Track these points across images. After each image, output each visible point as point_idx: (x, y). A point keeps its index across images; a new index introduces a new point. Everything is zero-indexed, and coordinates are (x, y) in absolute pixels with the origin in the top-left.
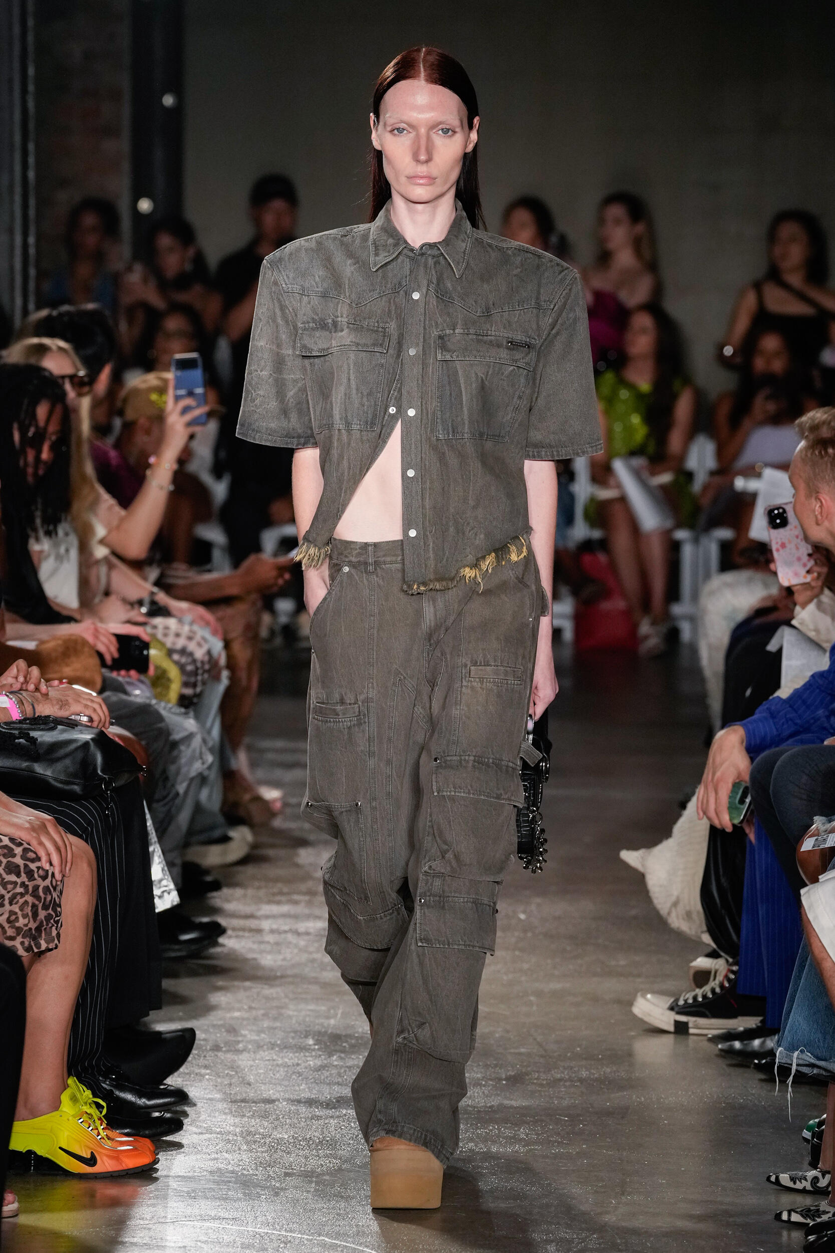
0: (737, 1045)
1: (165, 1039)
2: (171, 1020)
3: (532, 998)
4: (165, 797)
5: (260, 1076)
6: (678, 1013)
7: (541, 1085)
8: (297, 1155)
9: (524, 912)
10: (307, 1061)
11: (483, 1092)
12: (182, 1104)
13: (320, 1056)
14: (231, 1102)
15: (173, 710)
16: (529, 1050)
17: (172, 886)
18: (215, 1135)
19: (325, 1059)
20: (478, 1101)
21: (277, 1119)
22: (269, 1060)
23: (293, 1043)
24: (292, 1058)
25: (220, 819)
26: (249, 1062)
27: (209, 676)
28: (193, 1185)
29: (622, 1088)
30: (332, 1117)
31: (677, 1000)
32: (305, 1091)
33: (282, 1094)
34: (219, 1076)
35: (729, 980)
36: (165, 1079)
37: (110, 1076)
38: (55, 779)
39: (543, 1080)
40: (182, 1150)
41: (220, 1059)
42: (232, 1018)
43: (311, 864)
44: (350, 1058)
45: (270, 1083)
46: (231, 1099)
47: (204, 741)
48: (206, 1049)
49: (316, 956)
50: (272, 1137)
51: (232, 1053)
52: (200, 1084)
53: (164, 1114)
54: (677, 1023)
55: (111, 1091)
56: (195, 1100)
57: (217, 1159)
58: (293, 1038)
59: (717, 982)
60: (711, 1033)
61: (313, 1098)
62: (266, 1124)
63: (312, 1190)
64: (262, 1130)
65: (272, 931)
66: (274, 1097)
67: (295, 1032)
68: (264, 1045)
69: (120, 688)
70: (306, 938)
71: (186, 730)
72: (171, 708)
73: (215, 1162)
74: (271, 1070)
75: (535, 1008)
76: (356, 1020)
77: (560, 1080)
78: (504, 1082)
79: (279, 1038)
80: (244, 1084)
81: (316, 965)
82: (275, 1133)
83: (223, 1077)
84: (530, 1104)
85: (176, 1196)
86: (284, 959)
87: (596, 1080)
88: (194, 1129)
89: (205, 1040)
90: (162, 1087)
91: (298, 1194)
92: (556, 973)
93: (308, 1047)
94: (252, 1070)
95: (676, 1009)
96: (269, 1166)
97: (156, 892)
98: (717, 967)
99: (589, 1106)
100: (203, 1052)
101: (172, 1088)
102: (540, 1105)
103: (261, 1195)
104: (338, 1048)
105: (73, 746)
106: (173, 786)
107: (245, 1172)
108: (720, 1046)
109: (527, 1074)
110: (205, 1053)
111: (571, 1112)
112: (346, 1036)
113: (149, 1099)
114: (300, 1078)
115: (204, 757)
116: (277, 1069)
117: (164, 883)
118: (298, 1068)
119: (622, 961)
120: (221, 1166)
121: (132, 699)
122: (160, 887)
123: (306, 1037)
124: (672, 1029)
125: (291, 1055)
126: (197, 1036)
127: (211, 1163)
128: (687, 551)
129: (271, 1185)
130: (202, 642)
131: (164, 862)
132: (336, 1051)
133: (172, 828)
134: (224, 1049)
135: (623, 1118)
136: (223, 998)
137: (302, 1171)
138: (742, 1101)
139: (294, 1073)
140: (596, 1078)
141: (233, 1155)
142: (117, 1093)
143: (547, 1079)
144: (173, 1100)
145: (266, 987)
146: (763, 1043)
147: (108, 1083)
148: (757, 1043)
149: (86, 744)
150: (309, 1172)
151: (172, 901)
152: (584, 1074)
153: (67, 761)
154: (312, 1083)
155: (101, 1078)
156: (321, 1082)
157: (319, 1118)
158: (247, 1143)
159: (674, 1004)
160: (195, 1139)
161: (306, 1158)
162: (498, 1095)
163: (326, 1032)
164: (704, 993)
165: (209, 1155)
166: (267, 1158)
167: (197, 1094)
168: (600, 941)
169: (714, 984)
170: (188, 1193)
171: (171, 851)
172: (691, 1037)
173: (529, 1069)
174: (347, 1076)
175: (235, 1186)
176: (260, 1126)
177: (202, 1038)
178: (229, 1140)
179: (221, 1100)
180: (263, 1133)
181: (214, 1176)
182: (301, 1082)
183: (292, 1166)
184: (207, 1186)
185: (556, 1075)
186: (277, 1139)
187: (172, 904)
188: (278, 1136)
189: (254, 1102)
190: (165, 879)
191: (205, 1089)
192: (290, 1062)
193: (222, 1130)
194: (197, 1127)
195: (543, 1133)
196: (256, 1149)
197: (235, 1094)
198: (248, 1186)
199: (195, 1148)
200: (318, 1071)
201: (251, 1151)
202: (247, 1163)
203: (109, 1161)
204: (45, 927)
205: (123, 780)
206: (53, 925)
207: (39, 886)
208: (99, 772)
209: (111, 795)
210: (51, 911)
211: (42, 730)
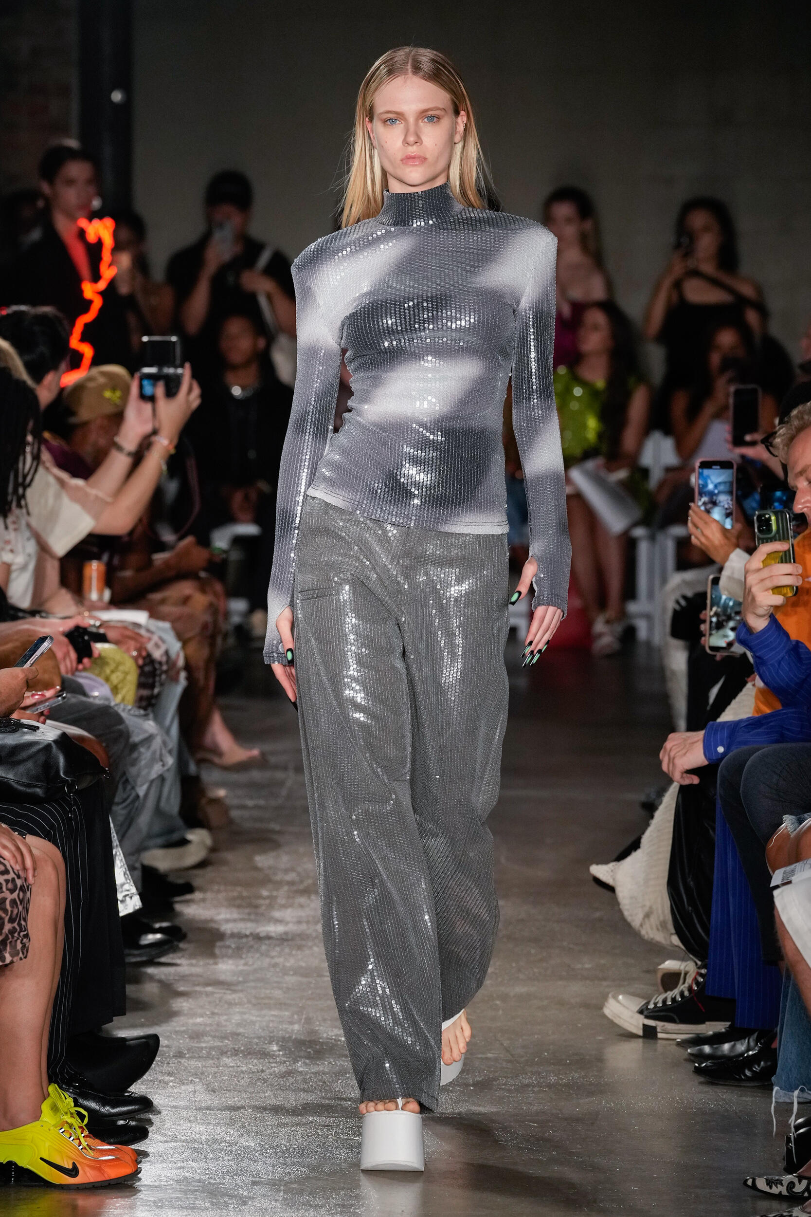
0: (707, 1049)
1: (129, 1046)
2: (134, 1026)
3: (498, 1002)
4: (124, 801)
5: (224, 1083)
6: (647, 1017)
7: (509, 1091)
8: (265, 1163)
10: (272, 1067)
11: (451, 1098)
12: (146, 1112)
13: (285, 1062)
14: (195, 1109)
15: (132, 712)
16: (496, 1055)
17: (134, 890)
18: (180, 1144)
19: (290, 1065)
20: (446, 1108)
21: (243, 1127)
22: (234, 1066)
23: (257, 1049)
24: (257, 1065)
25: (180, 822)
26: (213, 1069)
27: (167, 677)
28: (159, 1195)
29: (591, 1094)
30: (298, 1124)
31: (648, 1003)
32: (269, 1098)
33: (247, 1101)
34: (183, 1084)
35: (698, 983)
36: (129, 1087)
37: (74, 1084)
38: (17, 782)
39: (511, 1086)
40: (148, 1159)
41: (184, 1066)
42: (195, 1024)
43: (270, 868)
44: (316, 1064)
45: (235, 1090)
46: (196, 1107)
47: (164, 743)
48: (169, 1056)
49: (277, 960)
50: (238, 1145)
51: (195, 1060)
52: (164, 1092)
53: (129, 1122)
54: (645, 1027)
56: (160, 1108)
57: (183, 1168)
58: (257, 1044)
59: (686, 985)
60: (679, 1038)
61: (278, 1105)
62: (232, 1132)
63: (281, 1199)
64: (228, 1138)
65: (233, 935)
66: (239, 1104)
67: (259, 1038)
68: (228, 1051)
69: (80, 690)
70: (267, 942)
71: (145, 731)
72: (130, 710)
73: (181, 1170)
74: (235, 1076)
75: (501, 1012)
76: (320, 1025)
77: (528, 1086)
78: (472, 1088)
79: (242, 1044)
80: (209, 1091)
81: (278, 970)
82: (242, 1141)
83: (188, 1085)
84: (498, 1110)
85: (142, 1206)
86: (246, 965)
87: (566, 1085)
88: (159, 1138)
89: (167, 1046)
90: (126, 1094)
91: (265, 1202)
92: (521, 976)
93: (272, 1053)
94: (216, 1077)
95: (645, 1013)
96: (236, 1174)
97: (120, 896)
98: (687, 969)
99: (558, 1112)
100: (166, 1058)
101: (136, 1095)
102: (509, 1111)
103: (229, 1204)
104: (302, 1054)
105: (34, 749)
106: (133, 788)
107: (212, 1181)
108: (689, 1051)
109: (494, 1079)
110: (168, 1059)
111: (540, 1118)
112: (310, 1041)
113: (113, 1107)
114: (265, 1085)
115: (164, 759)
116: (242, 1075)
117: (126, 887)
118: (263, 1075)
119: (587, 964)
120: (188, 1175)
121: (91, 700)
122: (122, 892)
123: (270, 1043)
124: (641, 1033)
125: (256, 1061)
126: (161, 1042)
127: (178, 1172)
128: (643, 549)
129: (238, 1194)
130: (160, 643)
131: (126, 866)
132: (301, 1057)
133: (131, 831)
134: (187, 1056)
135: (592, 1124)
136: (184, 1004)
137: (270, 1179)
138: (713, 1106)
139: (259, 1079)
140: (565, 1083)
141: (199, 1164)
143: (515, 1085)
144: (137, 1107)
145: (229, 992)
146: (733, 1047)
147: (71, 1091)
148: (726, 1047)
149: (48, 747)
150: (277, 1180)
151: (135, 905)
152: (553, 1079)
153: (30, 764)
154: (277, 1089)
156: (287, 1089)
157: (286, 1125)
158: (213, 1151)
159: (645, 1006)
160: (161, 1147)
161: (274, 1166)
162: (466, 1101)
163: (290, 1037)
164: (673, 996)
165: (175, 1164)
166: (234, 1167)
167: (161, 1102)
168: (565, 944)
169: (683, 987)
170: (155, 1202)
171: (132, 854)
172: (660, 1042)
173: (497, 1074)
174: (313, 1082)
175: (202, 1195)
176: (226, 1133)
177: (164, 1045)
178: (195, 1149)
179: (186, 1108)
180: (230, 1140)
181: (180, 1185)
182: (266, 1089)
183: (259, 1174)
184: (173, 1195)
185: (524, 1080)
186: (244, 1147)
187: (134, 908)
188: (244, 1144)
189: (218, 1110)
190: (127, 883)
191: (169, 1096)
192: (254, 1069)
193: (188, 1138)
194: (162, 1135)
195: (512, 1140)
196: (222, 1158)
197: (200, 1101)
198: (216, 1195)
199: (161, 1156)
200: (282, 1078)
201: (217, 1159)
202: (214, 1172)
203: (91, 1172)
204: (11, 940)
205: (86, 783)
206: (18, 939)
207: (6, 899)
208: (62, 774)
209: (74, 798)
210: (15, 925)
211: (4, 732)
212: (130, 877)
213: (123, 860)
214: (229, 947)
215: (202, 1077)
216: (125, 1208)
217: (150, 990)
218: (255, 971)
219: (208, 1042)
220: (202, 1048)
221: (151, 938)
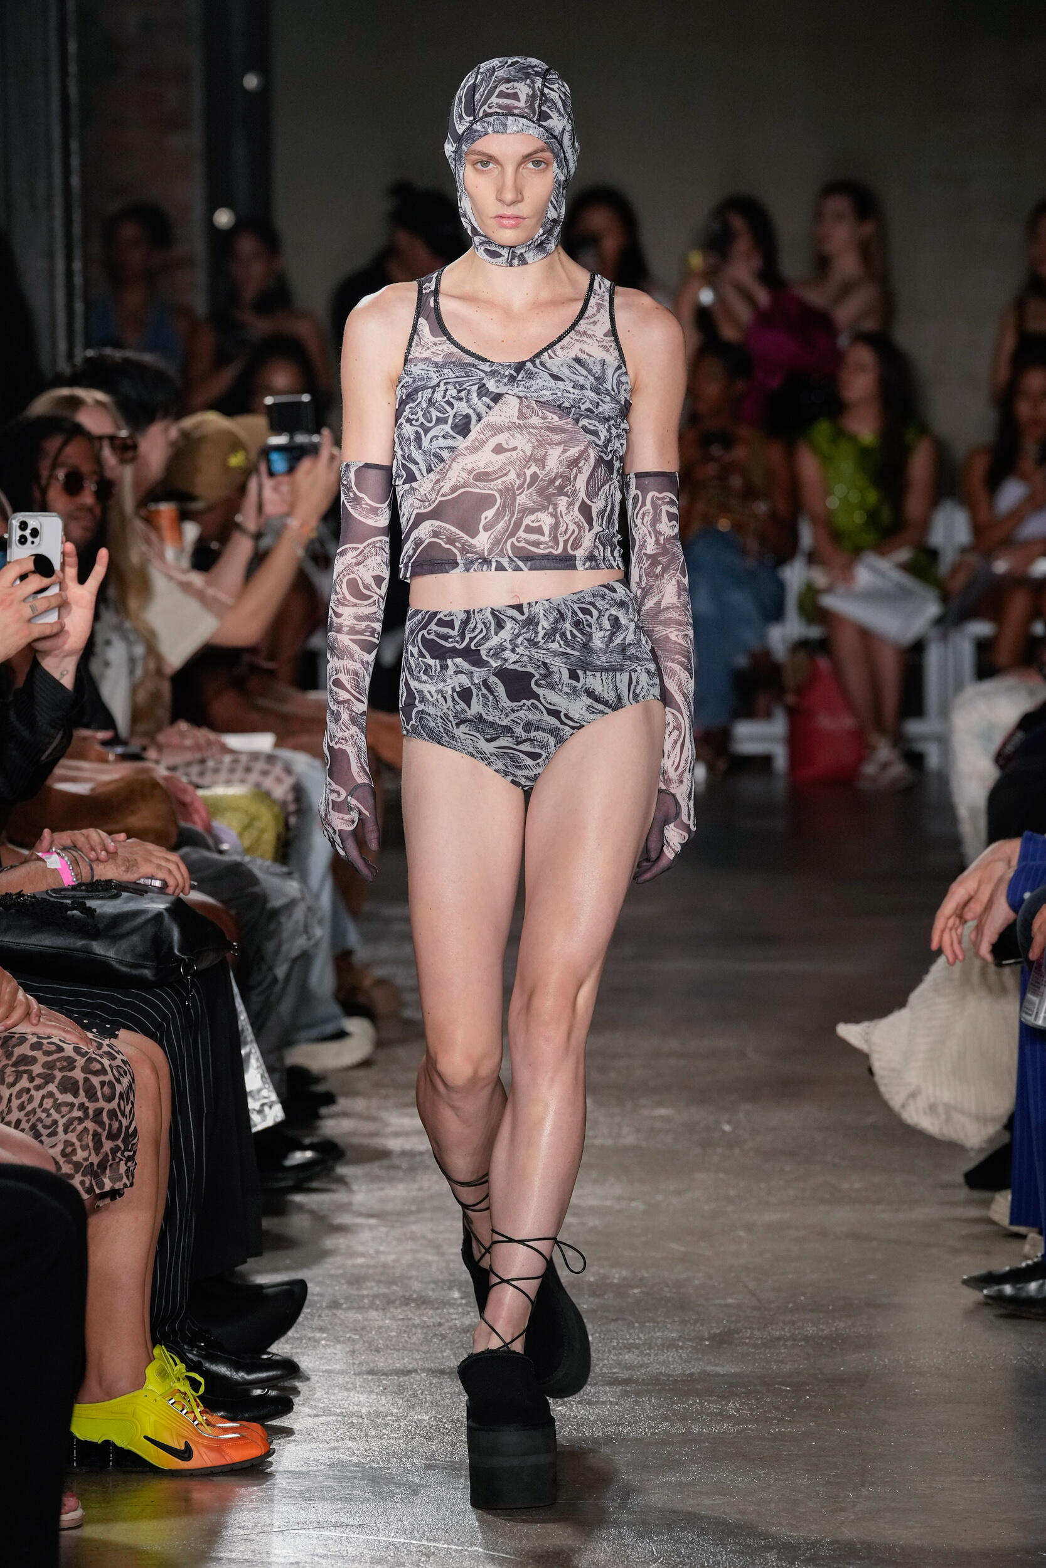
0: (1008, 1289)
1: (267, 1296)
2: (276, 1270)
4: (260, 983)
5: (391, 1341)
7: (755, 1346)
8: (441, 1442)
9: (729, 1122)
10: (452, 1319)
11: (680, 1356)
12: (291, 1379)
13: (468, 1313)
14: (355, 1374)
16: (738, 1301)
17: (274, 1097)
18: (334, 1418)
20: (674, 1368)
21: (415, 1395)
22: (403, 1319)
23: (434, 1297)
24: (432, 1317)
26: (377, 1322)
28: (308, 1483)
29: (859, 1348)
32: (449, 1358)
33: (420, 1363)
34: (339, 1342)
36: (269, 1346)
37: (198, 1344)
38: (120, 962)
39: (758, 1339)
40: (293, 1438)
41: (340, 1318)
42: (354, 1266)
45: (404, 1348)
46: (354, 1370)
47: (311, 910)
48: (321, 1307)
50: (408, 1419)
51: (354, 1311)
52: (314, 1352)
53: (268, 1391)
55: (199, 1361)
56: (309, 1373)
57: (337, 1449)
58: (433, 1290)
62: (400, 1402)
63: (461, 1486)
64: (395, 1411)
65: (404, 1153)
66: (410, 1367)
67: (436, 1282)
68: (396, 1300)
69: (203, 842)
71: (287, 895)
73: (336, 1451)
74: (405, 1332)
75: (745, 1246)
77: (779, 1339)
78: (707, 1343)
79: (414, 1291)
80: (371, 1351)
82: (412, 1413)
83: (344, 1343)
84: (740, 1370)
86: (420, 1189)
87: (826, 1338)
88: (307, 1410)
89: (319, 1294)
90: (265, 1357)
91: (443, 1492)
92: (772, 1200)
93: (453, 1301)
94: (381, 1333)
96: (405, 1456)
97: (253, 1104)
99: (818, 1372)
100: (317, 1310)
101: (278, 1358)
102: (754, 1372)
103: (396, 1494)
105: (141, 919)
106: (271, 968)
107: (374, 1465)
109: (737, 1331)
110: (320, 1311)
111: (795, 1380)
113: (248, 1373)
114: (443, 1342)
116: (414, 1330)
117: (265, 1093)
118: (440, 1329)
119: (856, 1183)
120: (343, 1457)
121: (218, 855)
122: (259, 1099)
123: (450, 1288)
125: (431, 1312)
126: (310, 1290)
127: (330, 1454)
128: (933, 652)
129: (407, 1480)
133: (272, 1020)
134: (344, 1306)
135: (861, 1386)
136: (341, 1241)
137: (448, 1462)
138: (1015, 1362)
139: (435, 1335)
140: (826, 1335)
141: (358, 1443)
142: (207, 1365)
143: (762, 1338)
144: (279, 1373)
145: (398, 1224)
146: (1042, 1287)
147: (195, 1352)
148: (1033, 1286)
149: (159, 916)
150: (457, 1463)
151: (276, 1116)
152: (811, 1330)
153: (135, 939)
154: (458, 1348)
155: (186, 1347)
158: (376, 1427)
160: (309, 1422)
161: (453, 1445)
162: (700, 1360)
165: (327, 1443)
166: (403, 1446)
167: (310, 1365)
168: (828, 1158)
170: (301, 1493)
171: (273, 1052)
173: (739, 1325)
175: (361, 1483)
177: (315, 1293)
178: (353, 1423)
179: (342, 1372)
180: (397, 1413)
181: (334, 1471)
182: (444, 1347)
183: (434, 1456)
184: (325, 1484)
185: (774, 1332)
186: (415, 1422)
187: (274, 1120)
188: (416, 1417)
189: (385, 1374)
190: (265, 1088)
191: (321, 1358)
192: (429, 1322)
193: (343, 1411)
194: (311, 1407)
195: (758, 1408)
196: (387, 1435)
197: (359, 1364)
198: (379, 1483)
199: (309, 1434)
200: (464, 1332)
201: (381, 1437)
202: (377, 1453)
203: (209, 1454)
204: (110, 1162)
205: (208, 961)
206: (121, 1160)
207: (103, 1109)
208: (176, 951)
209: (192, 981)
210: (119, 1143)
211: (102, 898)
212: (269, 1080)
213: (261, 1059)
214: (399, 1168)
215: (363, 1334)
216: (263, 1500)
217: (298, 1223)
218: (432, 1197)
219: (371, 1288)
220: (363, 1297)
221: (300, 1157)
